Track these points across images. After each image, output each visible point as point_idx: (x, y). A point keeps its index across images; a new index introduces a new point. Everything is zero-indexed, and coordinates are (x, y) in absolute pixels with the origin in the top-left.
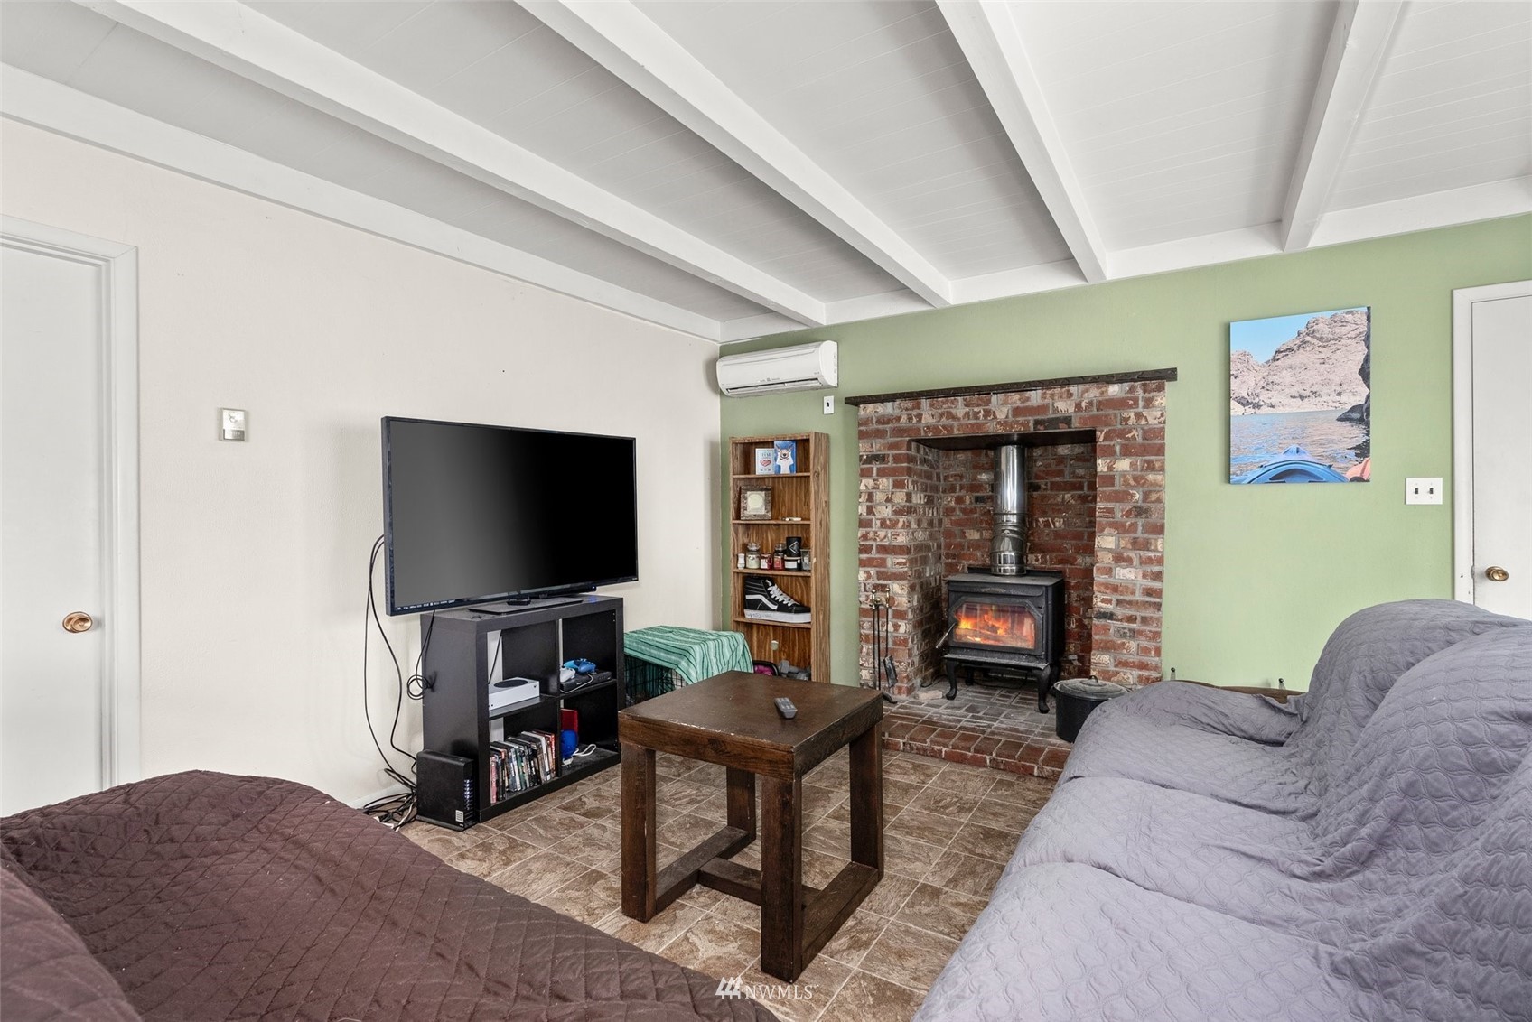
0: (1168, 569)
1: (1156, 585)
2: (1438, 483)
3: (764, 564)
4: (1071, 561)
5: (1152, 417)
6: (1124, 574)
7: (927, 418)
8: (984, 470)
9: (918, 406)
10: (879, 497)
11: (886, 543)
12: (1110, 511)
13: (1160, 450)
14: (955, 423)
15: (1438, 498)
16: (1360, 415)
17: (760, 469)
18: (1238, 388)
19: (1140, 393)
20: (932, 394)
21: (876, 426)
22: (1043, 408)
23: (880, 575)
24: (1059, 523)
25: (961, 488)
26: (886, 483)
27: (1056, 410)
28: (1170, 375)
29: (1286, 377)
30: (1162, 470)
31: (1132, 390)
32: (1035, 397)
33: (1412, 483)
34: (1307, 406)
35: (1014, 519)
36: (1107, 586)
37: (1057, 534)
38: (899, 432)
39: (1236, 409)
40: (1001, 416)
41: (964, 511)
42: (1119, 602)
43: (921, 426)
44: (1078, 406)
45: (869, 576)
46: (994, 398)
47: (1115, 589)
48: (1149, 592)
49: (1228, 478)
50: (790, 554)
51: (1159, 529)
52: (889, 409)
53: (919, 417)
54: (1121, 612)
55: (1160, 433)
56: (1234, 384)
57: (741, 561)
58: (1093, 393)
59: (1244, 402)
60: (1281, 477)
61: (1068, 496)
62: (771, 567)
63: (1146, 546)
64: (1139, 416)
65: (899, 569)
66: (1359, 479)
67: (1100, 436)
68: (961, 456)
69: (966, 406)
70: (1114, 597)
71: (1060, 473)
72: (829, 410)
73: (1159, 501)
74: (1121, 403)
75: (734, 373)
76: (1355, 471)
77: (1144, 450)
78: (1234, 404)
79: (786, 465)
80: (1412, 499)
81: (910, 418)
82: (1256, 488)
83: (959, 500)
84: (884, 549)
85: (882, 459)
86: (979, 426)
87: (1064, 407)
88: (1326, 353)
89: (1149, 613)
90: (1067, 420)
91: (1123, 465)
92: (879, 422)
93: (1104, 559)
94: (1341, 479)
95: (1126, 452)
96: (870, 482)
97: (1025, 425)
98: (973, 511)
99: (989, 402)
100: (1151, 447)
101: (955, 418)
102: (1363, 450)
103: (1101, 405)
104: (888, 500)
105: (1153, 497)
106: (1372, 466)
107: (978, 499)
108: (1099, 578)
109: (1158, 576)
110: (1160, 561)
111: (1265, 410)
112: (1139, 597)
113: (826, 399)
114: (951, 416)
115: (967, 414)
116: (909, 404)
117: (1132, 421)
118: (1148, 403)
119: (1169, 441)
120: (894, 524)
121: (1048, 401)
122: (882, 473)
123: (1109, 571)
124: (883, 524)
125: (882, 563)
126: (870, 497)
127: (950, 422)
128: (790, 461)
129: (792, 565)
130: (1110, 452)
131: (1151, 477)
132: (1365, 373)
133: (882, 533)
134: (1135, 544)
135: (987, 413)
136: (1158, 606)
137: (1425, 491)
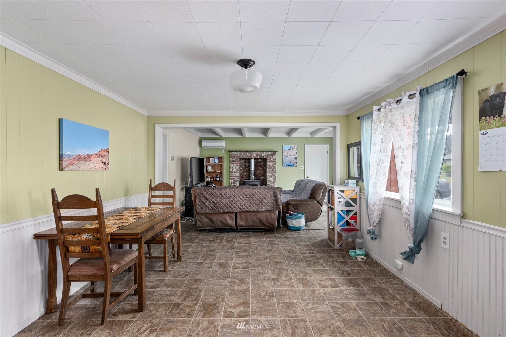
0: (276, 178)
1: (275, 180)
2: (303, 167)
3: (212, 180)
4: (260, 178)
5: (274, 157)
6: (271, 179)
7: (242, 155)
8: (247, 163)
9: (241, 153)
10: (234, 168)
11: (235, 175)
12: (269, 170)
13: (275, 162)
14: (247, 156)
15: (303, 169)
16: (296, 158)
17: (211, 162)
18: (284, 154)
19: (273, 154)
20: (243, 151)
21: (233, 156)
22: (260, 155)
23: (234, 181)
24: (259, 172)
25: (243, 166)
26: (235, 165)
27: (262, 155)
28: (277, 151)
29: (289, 153)
30: (275, 164)
31: (272, 153)
32: (259, 153)
33: (301, 167)
34: (291, 157)
35: (253, 171)
36: (269, 181)
37: (258, 174)
38: (238, 157)
39: (284, 157)
40: (254, 156)
41: (243, 170)
42: (270, 183)
43: (242, 156)
44: (265, 155)
45: (232, 181)
46: (253, 153)
47: (270, 181)
48: (274, 181)
49: (283, 166)
50: (218, 178)
51: (275, 173)
52: (236, 153)
53: (241, 155)
54: (270, 184)
55: (275, 159)
56: (284, 153)
57: (207, 179)
58: (267, 153)
59: (285, 156)
60: (288, 166)
61: (260, 167)
62: (213, 180)
63: (273, 175)
64: (273, 157)
65: (238, 180)
66: (296, 166)
67: (268, 159)
68: (243, 160)
69: (249, 153)
70: (269, 182)
71: (259, 164)
72: (224, 152)
73: (275, 169)
74: (271, 155)
75: (205, 144)
76: (296, 165)
77: (273, 162)
78: (284, 156)
79: (217, 162)
80: (301, 169)
81: (240, 155)
82: (286, 167)
83: (243, 168)
84: (235, 176)
85: (235, 161)
86: (251, 157)
87: (263, 155)
88: (293, 150)
89: (274, 184)
90: (264, 157)
91: (271, 164)
92: (234, 155)
93: (268, 177)
94: (294, 166)
95: (271, 162)
96: (232, 165)
97: (258, 157)
98: (245, 170)
99: (252, 153)
100: (274, 161)
101: (247, 155)
102: (297, 163)
103: (268, 155)
104: (236, 168)
105: (274, 168)
106: (298, 165)
107: (246, 168)
108: (268, 180)
109: (275, 179)
110: (275, 177)
111: (287, 157)
112: (273, 182)
113: (223, 150)
114: (246, 155)
115: (249, 155)
116: (239, 152)
117: (272, 157)
118: (274, 155)
119: (276, 160)
120: (237, 172)
121: (261, 154)
122: (234, 164)
123: (269, 179)
124: (235, 172)
125: (235, 179)
126: (232, 168)
127: (246, 156)
128: (218, 161)
129: (218, 180)
130: (269, 162)
131: (274, 165)
132: (297, 153)
133: (234, 174)
134: (272, 175)
135: (252, 155)
136: (275, 183)
137: (302, 168)
